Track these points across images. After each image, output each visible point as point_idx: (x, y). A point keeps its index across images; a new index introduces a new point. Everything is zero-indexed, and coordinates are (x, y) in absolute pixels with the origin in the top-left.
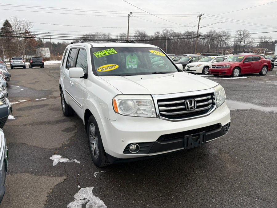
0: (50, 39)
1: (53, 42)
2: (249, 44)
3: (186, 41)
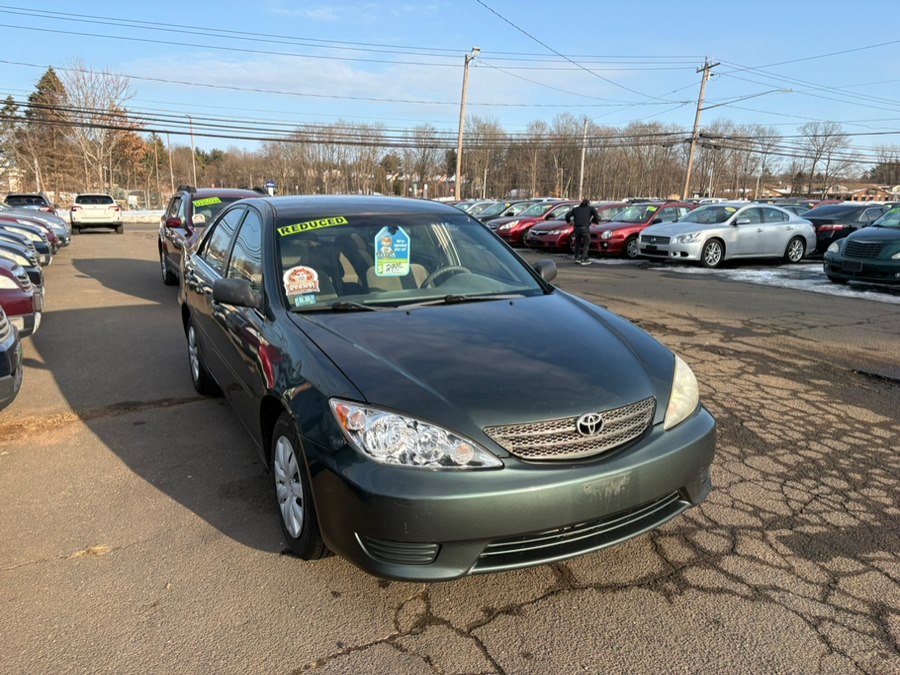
0: (191, 134)
1: (197, 149)
2: (842, 171)
3: (629, 155)
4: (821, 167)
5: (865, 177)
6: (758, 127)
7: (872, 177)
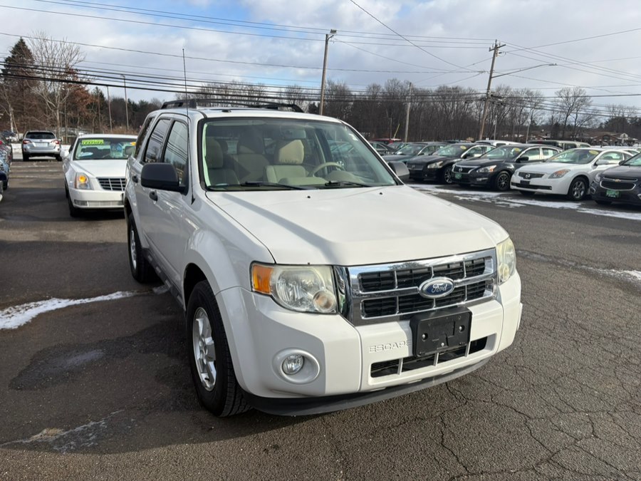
0: (125, 87)
1: (129, 100)
2: (586, 123)
3: (439, 109)
4: (572, 119)
5: (601, 127)
6: (528, 91)
7: (606, 127)
